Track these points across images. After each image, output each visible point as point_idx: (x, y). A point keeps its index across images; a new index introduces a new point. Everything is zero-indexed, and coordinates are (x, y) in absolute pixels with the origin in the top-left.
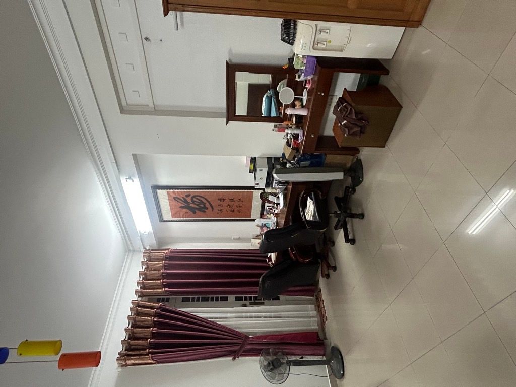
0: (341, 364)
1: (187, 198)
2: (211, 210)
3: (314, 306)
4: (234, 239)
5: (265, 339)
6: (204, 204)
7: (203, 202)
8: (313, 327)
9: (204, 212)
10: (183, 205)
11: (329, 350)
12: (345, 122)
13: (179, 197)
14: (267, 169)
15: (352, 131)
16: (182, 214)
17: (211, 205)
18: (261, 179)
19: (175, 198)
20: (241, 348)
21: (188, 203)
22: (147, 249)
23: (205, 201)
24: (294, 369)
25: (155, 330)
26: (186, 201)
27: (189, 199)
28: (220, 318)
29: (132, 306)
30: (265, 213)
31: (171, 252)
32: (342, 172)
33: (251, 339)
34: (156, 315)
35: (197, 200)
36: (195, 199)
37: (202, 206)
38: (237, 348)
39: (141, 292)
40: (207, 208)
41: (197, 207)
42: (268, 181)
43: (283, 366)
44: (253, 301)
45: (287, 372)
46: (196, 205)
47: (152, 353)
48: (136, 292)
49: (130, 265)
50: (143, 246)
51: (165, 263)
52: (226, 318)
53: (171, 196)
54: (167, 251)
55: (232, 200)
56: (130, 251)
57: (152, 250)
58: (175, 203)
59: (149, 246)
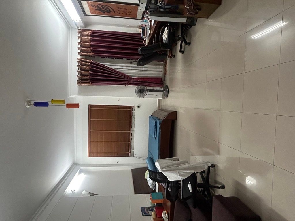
0: (167, 92)
1: (99, 6)
2: (113, 12)
3: (162, 66)
4: (127, 26)
5: (139, 80)
6: (109, 10)
7: (108, 8)
8: (160, 76)
9: (110, 13)
10: (97, 9)
11: (164, 86)
12: (188, 8)
13: (94, 5)
14: (146, 4)
15: (190, 13)
16: (96, 13)
17: (113, 10)
18: (142, 7)
19: (92, 5)
20: (128, 82)
21: (100, 8)
22: (80, 29)
23: (109, 8)
24: (149, 93)
25: (91, 73)
26: (98, 7)
27: (100, 6)
28: (120, 69)
29: (78, 60)
30: (144, 16)
31: (93, 32)
32: (186, 18)
33: (133, 79)
34: (90, 66)
35: (105, 7)
36: (104, 7)
37: (108, 10)
38: (127, 82)
39: (81, 54)
40: (111, 11)
41: (105, 10)
42: (147, 7)
43: (145, 91)
44: (135, 60)
45: (146, 94)
46: (105, 9)
47: (91, 82)
48: (79, 53)
49: (72, 38)
50: (77, 26)
51: (90, 38)
52: (123, 69)
53: (89, 4)
54: (90, 31)
55: (126, 9)
56: (70, 28)
57: (82, 30)
58: (92, 7)
59: (80, 26)
